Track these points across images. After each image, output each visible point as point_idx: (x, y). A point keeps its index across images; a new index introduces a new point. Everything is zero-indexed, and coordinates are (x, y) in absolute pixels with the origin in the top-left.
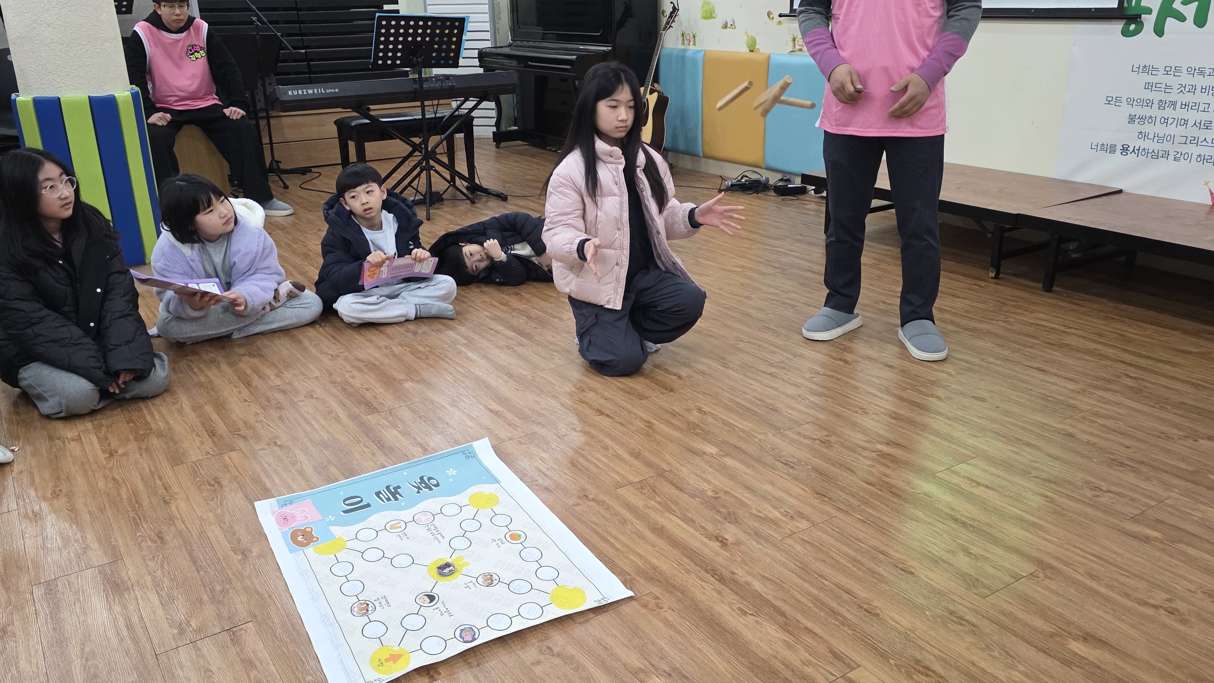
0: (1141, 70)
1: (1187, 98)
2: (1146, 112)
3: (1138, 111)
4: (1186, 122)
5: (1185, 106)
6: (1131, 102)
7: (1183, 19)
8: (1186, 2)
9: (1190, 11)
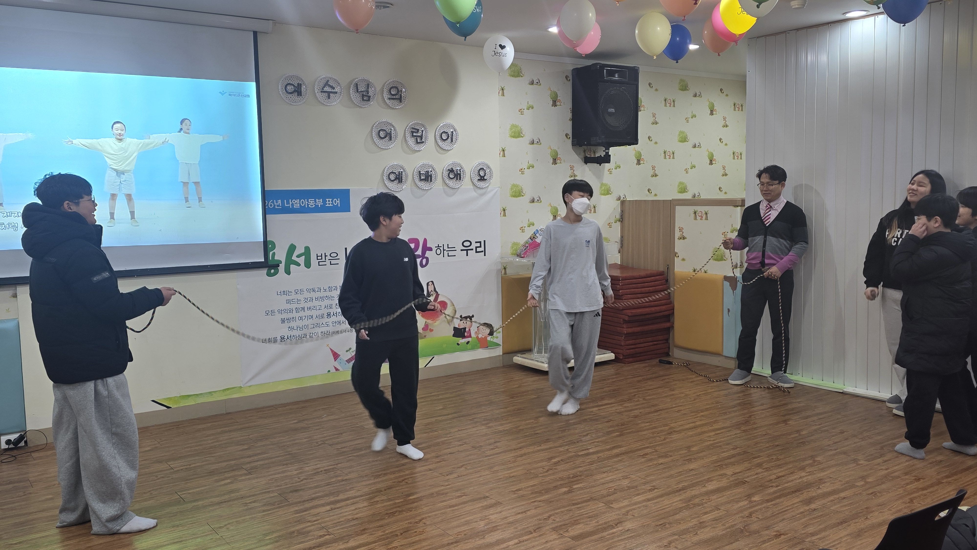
0: (282, 294)
1: (310, 304)
2: (290, 315)
3: (285, 316)
4: (312, 317)
5: (309, 308)
6: (280, 312)
7: (298, 265)
8: (298, 256)
9: (301, 260)
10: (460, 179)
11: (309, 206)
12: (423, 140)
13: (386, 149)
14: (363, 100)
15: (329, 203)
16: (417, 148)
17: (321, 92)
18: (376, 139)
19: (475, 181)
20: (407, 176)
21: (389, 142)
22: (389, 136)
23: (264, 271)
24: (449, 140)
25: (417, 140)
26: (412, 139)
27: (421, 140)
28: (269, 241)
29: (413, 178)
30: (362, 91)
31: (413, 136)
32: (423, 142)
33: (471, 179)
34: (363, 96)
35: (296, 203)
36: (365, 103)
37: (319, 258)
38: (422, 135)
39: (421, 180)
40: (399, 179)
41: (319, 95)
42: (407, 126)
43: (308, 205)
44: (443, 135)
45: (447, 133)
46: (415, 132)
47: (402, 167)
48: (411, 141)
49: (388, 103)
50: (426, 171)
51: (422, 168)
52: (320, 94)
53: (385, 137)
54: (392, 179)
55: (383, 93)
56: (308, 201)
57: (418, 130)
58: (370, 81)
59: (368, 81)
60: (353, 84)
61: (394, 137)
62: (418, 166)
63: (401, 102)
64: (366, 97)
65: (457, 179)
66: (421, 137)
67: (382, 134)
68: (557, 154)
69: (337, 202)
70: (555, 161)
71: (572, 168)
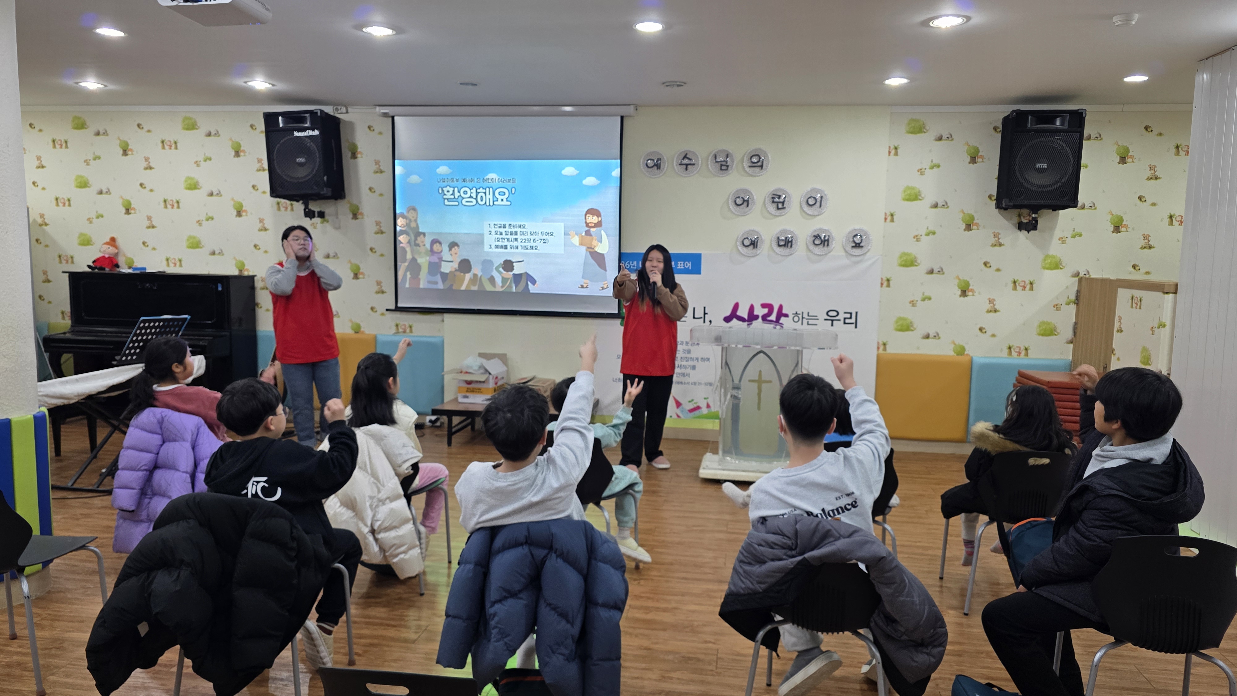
10: (828, 245)
12: (785, 206)
13: (742, 216)
14: (721, 169)
16: (777, 214)
17: (680, 164)
18: (732, 206)
19: (849, 248)
20: (763, 241)
21: (746, 209)
22: (746, 202)
24: (818, 204)
25: (778, 205)
26: (773, 205)
27: (783, 205)
29: (771, 243)
30: (721, 161)
31: (773, 202)
33: (843, 247)
34: (722, 165)
36: (721, 172)
38: (784, 200)
39: (779, 246)
40: (754, 244)
41: (677, 167)
42: (768, 193)
44: (810, 200)
45: (815, 198)
46: (777, 198)
47: (759, 234)
48: (772, 208)
49: (748, 171)
50: (786, 237)
51: (782, 234)
52: (679, 166)
53: (742, 204)
54: (747, 245)
55: (743, 162)
58: (730, 151)
59: (727, 151)
60: (712, 155)
61: (752, 204)
62: (778, 232)
63: (761, 169)
64: (724, 167)
65: (824, 245)
66: (783, 203)
67: (739, 201)
68: (972, 218)
69: (688, 265)
70: (968, 227)
71: (996, 235)
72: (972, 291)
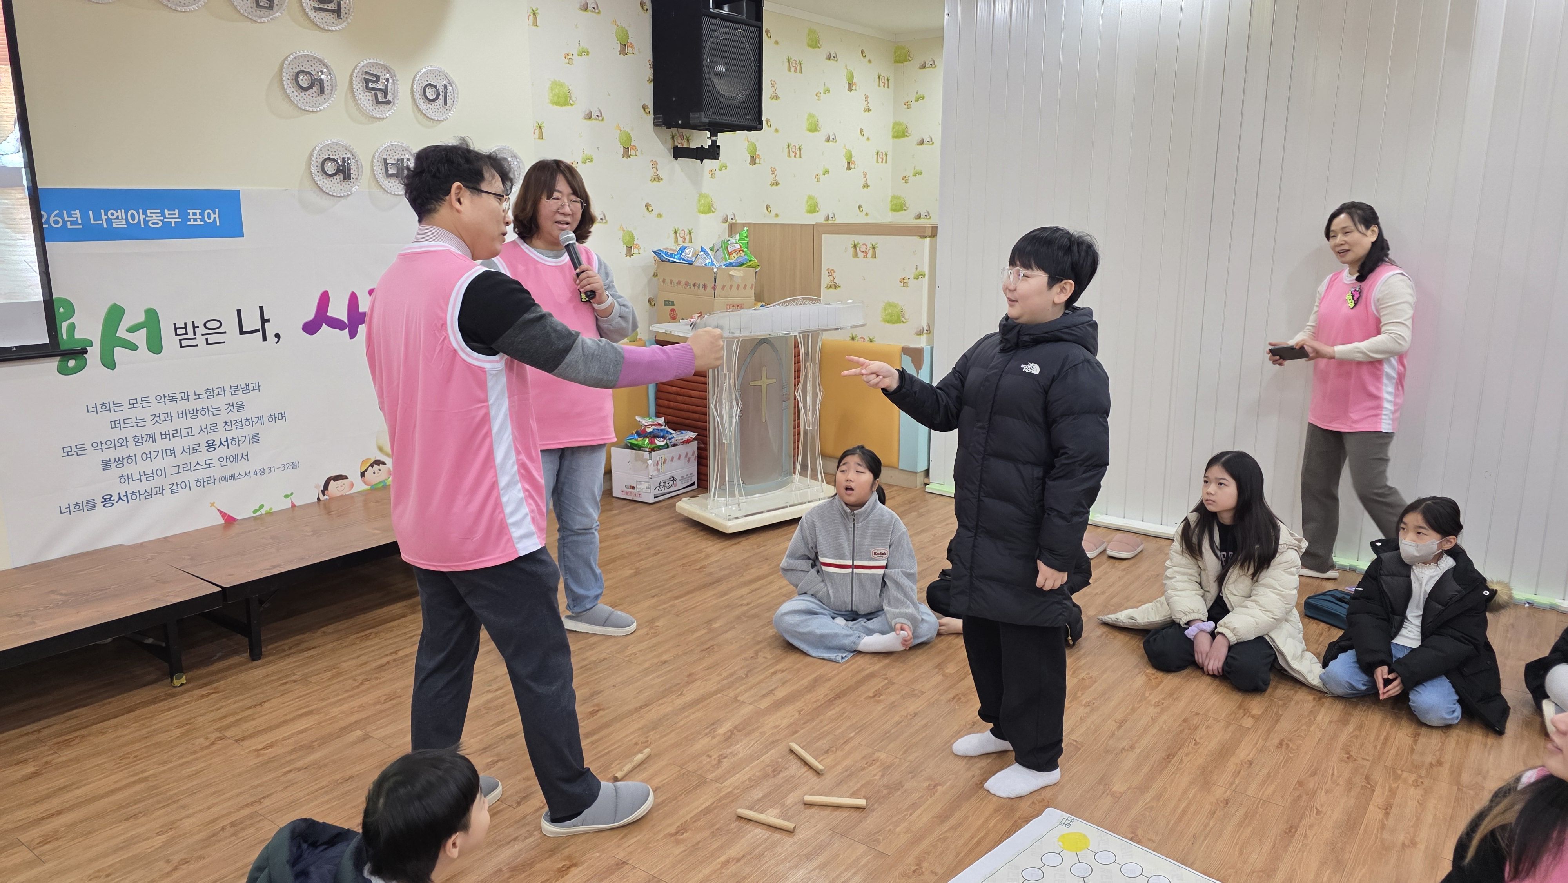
0: (99, 409)
1: (165, 427)
2: (122, 452)
3: (110, 454)
4: (173, 452)
5: (165, 435)
6: (98, 446)
7: (134, 347)
8: (132, 330)
9: (140, 338)
11: (150, 224)
12: (389, 98)
13: (313, 111)
15: (195, 217)
16: (377, 112)
18: (291, 90)
20: (359, 167)
21: (318, 98)
22: (317, 85)
23: (53, 364)
24: (441, 98)
25: (376, 95)
26: (368, 94)
27: (386, 97)
28: (60, 299)
29: (373, 171)
31: (367, 88)
32: (390, 102)
35: (119, 219)
36: (264, 12)
37: (179, 332)
38: (387, 86)
39: (388, 176)
40: (343, 171)
42: (355, 68)
43: (146, 222)
44: (427, 90)
45: (435, 87)
46: (373, 82)
47: (348, 149)
48: (365, 99)
49: (312, 17)
50: (398, 160)
51: (390, 152)
53: (311, 87)
54: (329, 172)
56: (145, 213)
57: (378, 78)
61: (330, 88)
62: (382, 148)
63: (339, 16)
66: (385, 92)
67: (303, 80)
68: (629, 139)
69: (213, 216)
70: (626, 153)
71: (654, 165)
72: (637, 246)
